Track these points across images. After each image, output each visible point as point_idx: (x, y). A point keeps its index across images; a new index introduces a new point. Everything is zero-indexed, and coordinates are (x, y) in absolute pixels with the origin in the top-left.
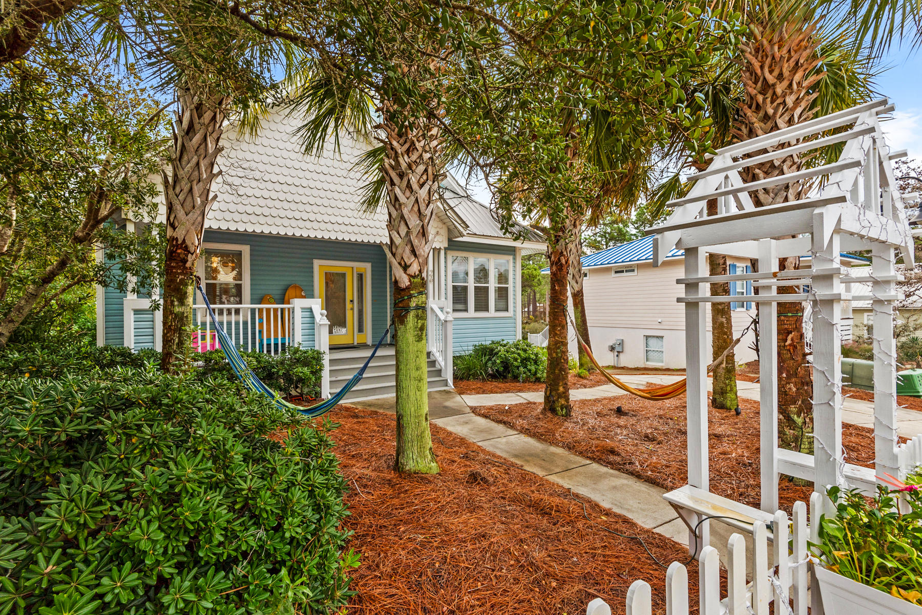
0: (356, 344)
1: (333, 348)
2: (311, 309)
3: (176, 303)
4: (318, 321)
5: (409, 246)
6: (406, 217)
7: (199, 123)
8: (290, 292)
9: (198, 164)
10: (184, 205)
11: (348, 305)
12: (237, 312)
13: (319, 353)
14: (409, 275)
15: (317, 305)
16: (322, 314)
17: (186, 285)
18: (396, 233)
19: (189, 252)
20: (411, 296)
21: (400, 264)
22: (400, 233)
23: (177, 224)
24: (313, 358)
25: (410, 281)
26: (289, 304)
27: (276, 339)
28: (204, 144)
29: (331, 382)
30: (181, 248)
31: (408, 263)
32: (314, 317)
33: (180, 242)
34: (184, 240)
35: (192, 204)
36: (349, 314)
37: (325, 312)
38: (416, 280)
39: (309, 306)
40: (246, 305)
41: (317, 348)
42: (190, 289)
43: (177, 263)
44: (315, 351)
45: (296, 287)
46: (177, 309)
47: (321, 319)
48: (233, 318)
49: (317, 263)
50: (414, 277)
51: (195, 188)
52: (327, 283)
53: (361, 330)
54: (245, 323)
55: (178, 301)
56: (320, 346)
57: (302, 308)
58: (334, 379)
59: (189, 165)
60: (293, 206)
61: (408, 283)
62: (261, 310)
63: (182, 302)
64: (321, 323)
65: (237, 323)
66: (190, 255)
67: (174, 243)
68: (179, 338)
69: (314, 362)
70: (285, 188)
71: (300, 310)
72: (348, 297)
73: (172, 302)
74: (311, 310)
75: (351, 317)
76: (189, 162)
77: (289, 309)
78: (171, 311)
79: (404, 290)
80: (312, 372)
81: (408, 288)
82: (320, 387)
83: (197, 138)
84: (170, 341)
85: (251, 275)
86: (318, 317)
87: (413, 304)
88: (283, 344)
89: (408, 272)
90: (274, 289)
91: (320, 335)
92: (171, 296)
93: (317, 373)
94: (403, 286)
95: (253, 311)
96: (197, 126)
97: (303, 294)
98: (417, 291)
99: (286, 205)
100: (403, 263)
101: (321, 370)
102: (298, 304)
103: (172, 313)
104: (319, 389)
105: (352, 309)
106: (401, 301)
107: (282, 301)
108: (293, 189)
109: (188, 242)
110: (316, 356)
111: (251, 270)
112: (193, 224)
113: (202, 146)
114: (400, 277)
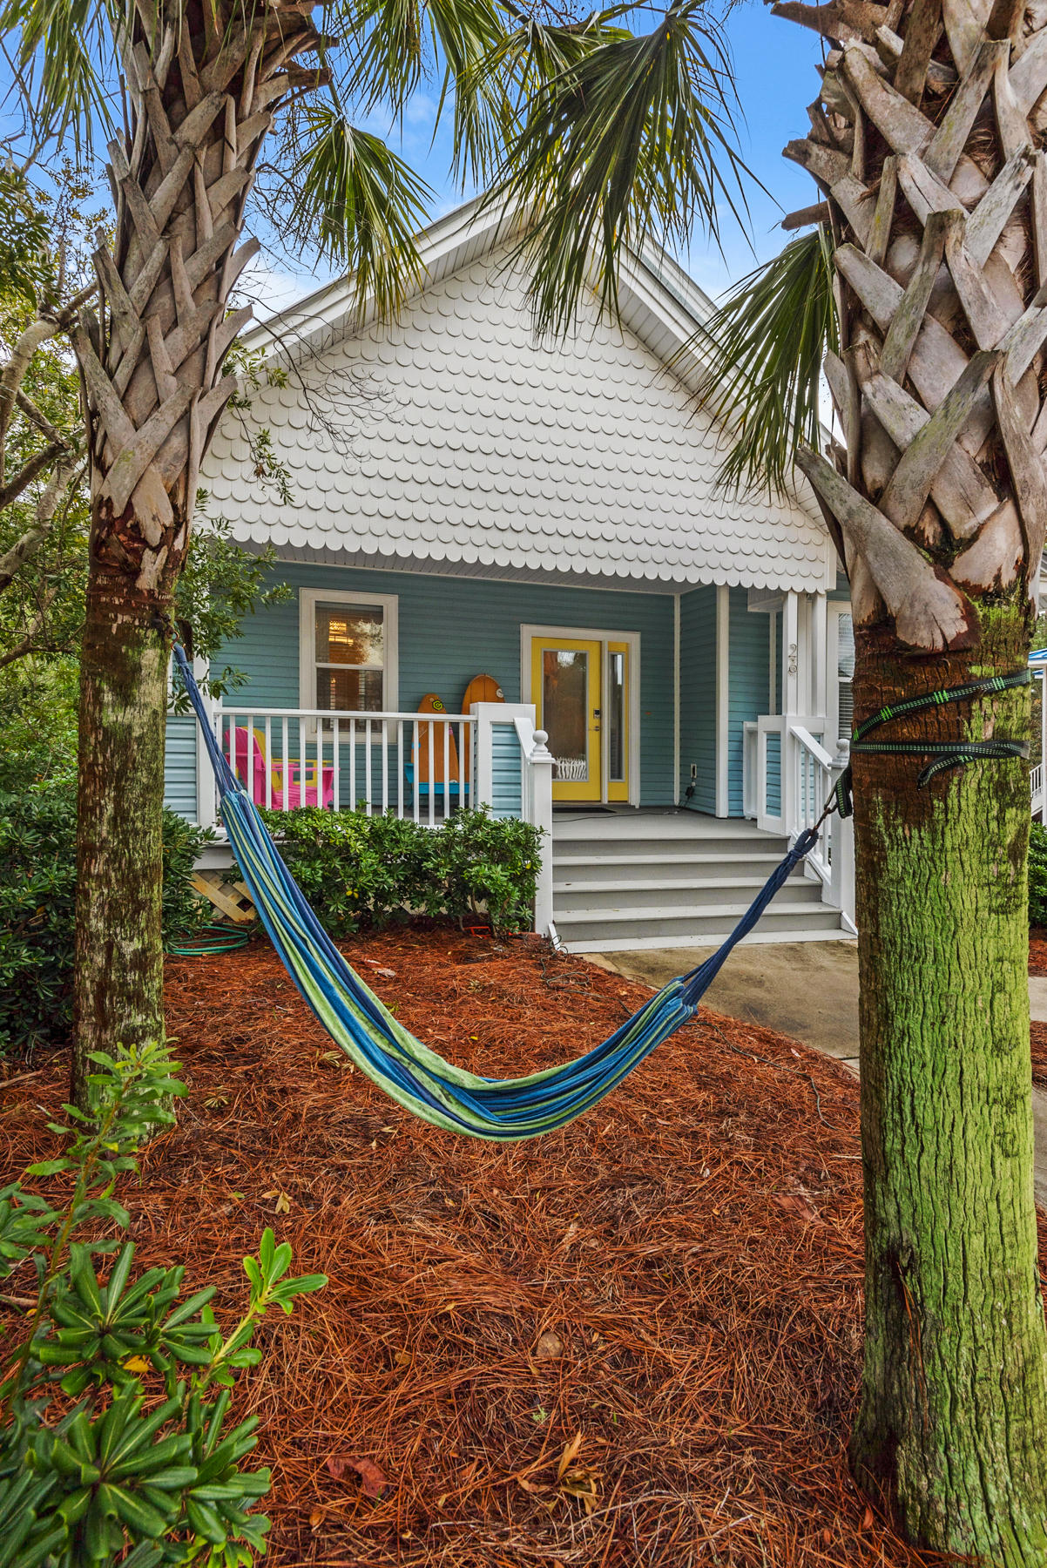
0: (605, 802)
1: (562, 809)
2: (513, 725)
3: (108, 697)
4: (528, 755)
5: (973, 445)
6: (965, 291)
7: (172, 141)
8: (475, 689)
9: (167, 271)
10: (131, 399)
11: (591, 721)
12: (377, 726)
13: (529, 832)
14: (963, 586)
15: (525, 717)
16: (537, 740)
17: (139, 644)
18: (893, 388)
19: (145, 543)
20: (970, 695)
21: (913, 534)
22: (921, 382)
23: (109, 458)
24: (517, 842)
25: (969, 614)
26: (468, 713)
27: (439, 784)
28: (188, 212)
29: (555, 894)
30: (123, 530)
31: (962, 529)
32: (519, 745)
33: (117, 512)
34: (130, 506)
35: (152, 395)
36: (591, 738)
37: (544, 735)
38: (997, 612)
39: (509, 720)
40: (391, 714)
41: (524, 819)
42: (150, 656)
43: (111, 577)
44: (522, 825)
45: (484, 679)
46: (111, 716)
47: (534, 748)
48: (368, 737)
49: (528, 632)
50: (992, 596)
51: (160, 347)
52: (547, 678)
53: (617, 772)
54: (393, 749)
55: (112, 690)
56: (532, 815)
57: (494, 724)
58: (562, 887)
59: (144, 273)
60: (478, 498)
61: (955, 627)
62: (424, 725)
63: (125, 697)
64: (535, 759)
65: (377, 749)
66: (148, 554)
67: (103, 515)
68: (117, 802)
69: (519, 854)
70: (462, 459)
71: (490, 729)
72: (592, 705)
73: (98, 692)
74: (512, 729)
75: (596, 741)
76: (143, 262)
77: (467, 725)
78: (93, 721)
79: (928, 658)
80: (513, 879)
81: (957, 651)
82: (532, 907)
83: (165, 190)
84: (92, 810)
85: (400, 654)
86: (528, 746)
87: (981, 729)
88: (454, 798)
89: (959, 571)
90: (443, 682)
91: (532, 785)
92: (95, 675)
93: (524, 879)
94: (925, 638)
95: (408, 726)
96: (164, 151)
97: (500, 695)
98: (1003, 666)
99: (463, 497)
100: (930, 530)
101: (533, 872)
102: (486, 714)
103: (96, 726)
104: (529, 912)
105: (599, 729)
106: (910, 715)
107: (460, 708)
108: (478, 461)
109: (142, 513)
110: (523, 837)
111: (400, 644)
112: (156, 457)
113: (181, 219)
114: (913, 600)
